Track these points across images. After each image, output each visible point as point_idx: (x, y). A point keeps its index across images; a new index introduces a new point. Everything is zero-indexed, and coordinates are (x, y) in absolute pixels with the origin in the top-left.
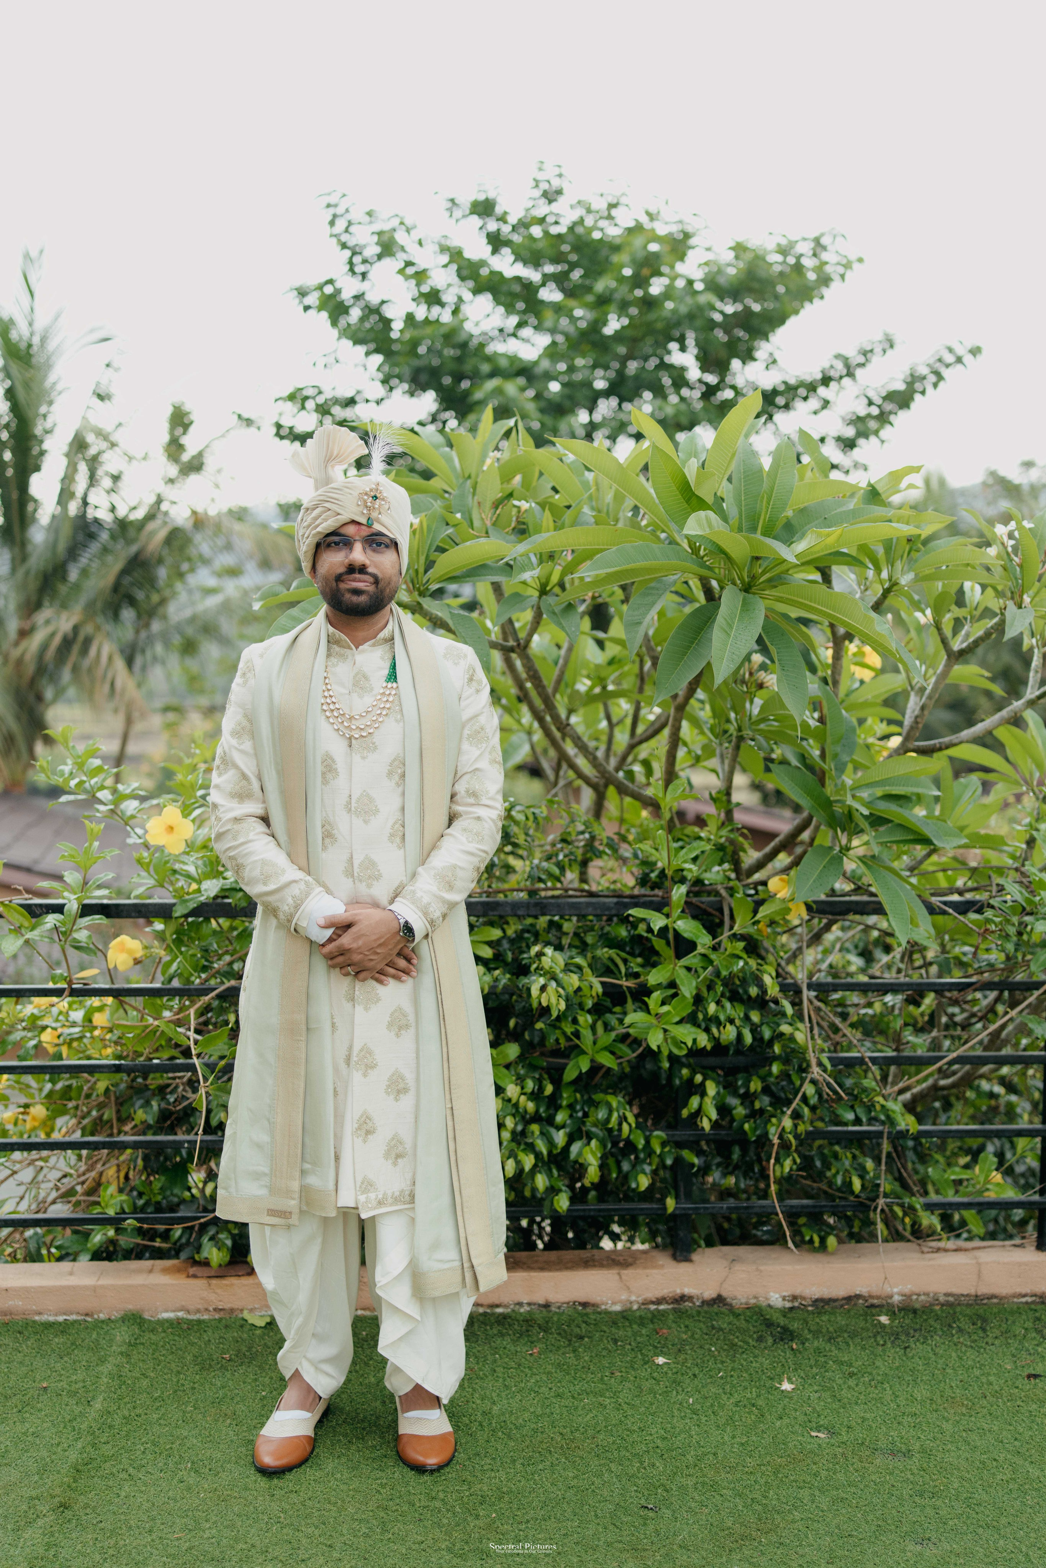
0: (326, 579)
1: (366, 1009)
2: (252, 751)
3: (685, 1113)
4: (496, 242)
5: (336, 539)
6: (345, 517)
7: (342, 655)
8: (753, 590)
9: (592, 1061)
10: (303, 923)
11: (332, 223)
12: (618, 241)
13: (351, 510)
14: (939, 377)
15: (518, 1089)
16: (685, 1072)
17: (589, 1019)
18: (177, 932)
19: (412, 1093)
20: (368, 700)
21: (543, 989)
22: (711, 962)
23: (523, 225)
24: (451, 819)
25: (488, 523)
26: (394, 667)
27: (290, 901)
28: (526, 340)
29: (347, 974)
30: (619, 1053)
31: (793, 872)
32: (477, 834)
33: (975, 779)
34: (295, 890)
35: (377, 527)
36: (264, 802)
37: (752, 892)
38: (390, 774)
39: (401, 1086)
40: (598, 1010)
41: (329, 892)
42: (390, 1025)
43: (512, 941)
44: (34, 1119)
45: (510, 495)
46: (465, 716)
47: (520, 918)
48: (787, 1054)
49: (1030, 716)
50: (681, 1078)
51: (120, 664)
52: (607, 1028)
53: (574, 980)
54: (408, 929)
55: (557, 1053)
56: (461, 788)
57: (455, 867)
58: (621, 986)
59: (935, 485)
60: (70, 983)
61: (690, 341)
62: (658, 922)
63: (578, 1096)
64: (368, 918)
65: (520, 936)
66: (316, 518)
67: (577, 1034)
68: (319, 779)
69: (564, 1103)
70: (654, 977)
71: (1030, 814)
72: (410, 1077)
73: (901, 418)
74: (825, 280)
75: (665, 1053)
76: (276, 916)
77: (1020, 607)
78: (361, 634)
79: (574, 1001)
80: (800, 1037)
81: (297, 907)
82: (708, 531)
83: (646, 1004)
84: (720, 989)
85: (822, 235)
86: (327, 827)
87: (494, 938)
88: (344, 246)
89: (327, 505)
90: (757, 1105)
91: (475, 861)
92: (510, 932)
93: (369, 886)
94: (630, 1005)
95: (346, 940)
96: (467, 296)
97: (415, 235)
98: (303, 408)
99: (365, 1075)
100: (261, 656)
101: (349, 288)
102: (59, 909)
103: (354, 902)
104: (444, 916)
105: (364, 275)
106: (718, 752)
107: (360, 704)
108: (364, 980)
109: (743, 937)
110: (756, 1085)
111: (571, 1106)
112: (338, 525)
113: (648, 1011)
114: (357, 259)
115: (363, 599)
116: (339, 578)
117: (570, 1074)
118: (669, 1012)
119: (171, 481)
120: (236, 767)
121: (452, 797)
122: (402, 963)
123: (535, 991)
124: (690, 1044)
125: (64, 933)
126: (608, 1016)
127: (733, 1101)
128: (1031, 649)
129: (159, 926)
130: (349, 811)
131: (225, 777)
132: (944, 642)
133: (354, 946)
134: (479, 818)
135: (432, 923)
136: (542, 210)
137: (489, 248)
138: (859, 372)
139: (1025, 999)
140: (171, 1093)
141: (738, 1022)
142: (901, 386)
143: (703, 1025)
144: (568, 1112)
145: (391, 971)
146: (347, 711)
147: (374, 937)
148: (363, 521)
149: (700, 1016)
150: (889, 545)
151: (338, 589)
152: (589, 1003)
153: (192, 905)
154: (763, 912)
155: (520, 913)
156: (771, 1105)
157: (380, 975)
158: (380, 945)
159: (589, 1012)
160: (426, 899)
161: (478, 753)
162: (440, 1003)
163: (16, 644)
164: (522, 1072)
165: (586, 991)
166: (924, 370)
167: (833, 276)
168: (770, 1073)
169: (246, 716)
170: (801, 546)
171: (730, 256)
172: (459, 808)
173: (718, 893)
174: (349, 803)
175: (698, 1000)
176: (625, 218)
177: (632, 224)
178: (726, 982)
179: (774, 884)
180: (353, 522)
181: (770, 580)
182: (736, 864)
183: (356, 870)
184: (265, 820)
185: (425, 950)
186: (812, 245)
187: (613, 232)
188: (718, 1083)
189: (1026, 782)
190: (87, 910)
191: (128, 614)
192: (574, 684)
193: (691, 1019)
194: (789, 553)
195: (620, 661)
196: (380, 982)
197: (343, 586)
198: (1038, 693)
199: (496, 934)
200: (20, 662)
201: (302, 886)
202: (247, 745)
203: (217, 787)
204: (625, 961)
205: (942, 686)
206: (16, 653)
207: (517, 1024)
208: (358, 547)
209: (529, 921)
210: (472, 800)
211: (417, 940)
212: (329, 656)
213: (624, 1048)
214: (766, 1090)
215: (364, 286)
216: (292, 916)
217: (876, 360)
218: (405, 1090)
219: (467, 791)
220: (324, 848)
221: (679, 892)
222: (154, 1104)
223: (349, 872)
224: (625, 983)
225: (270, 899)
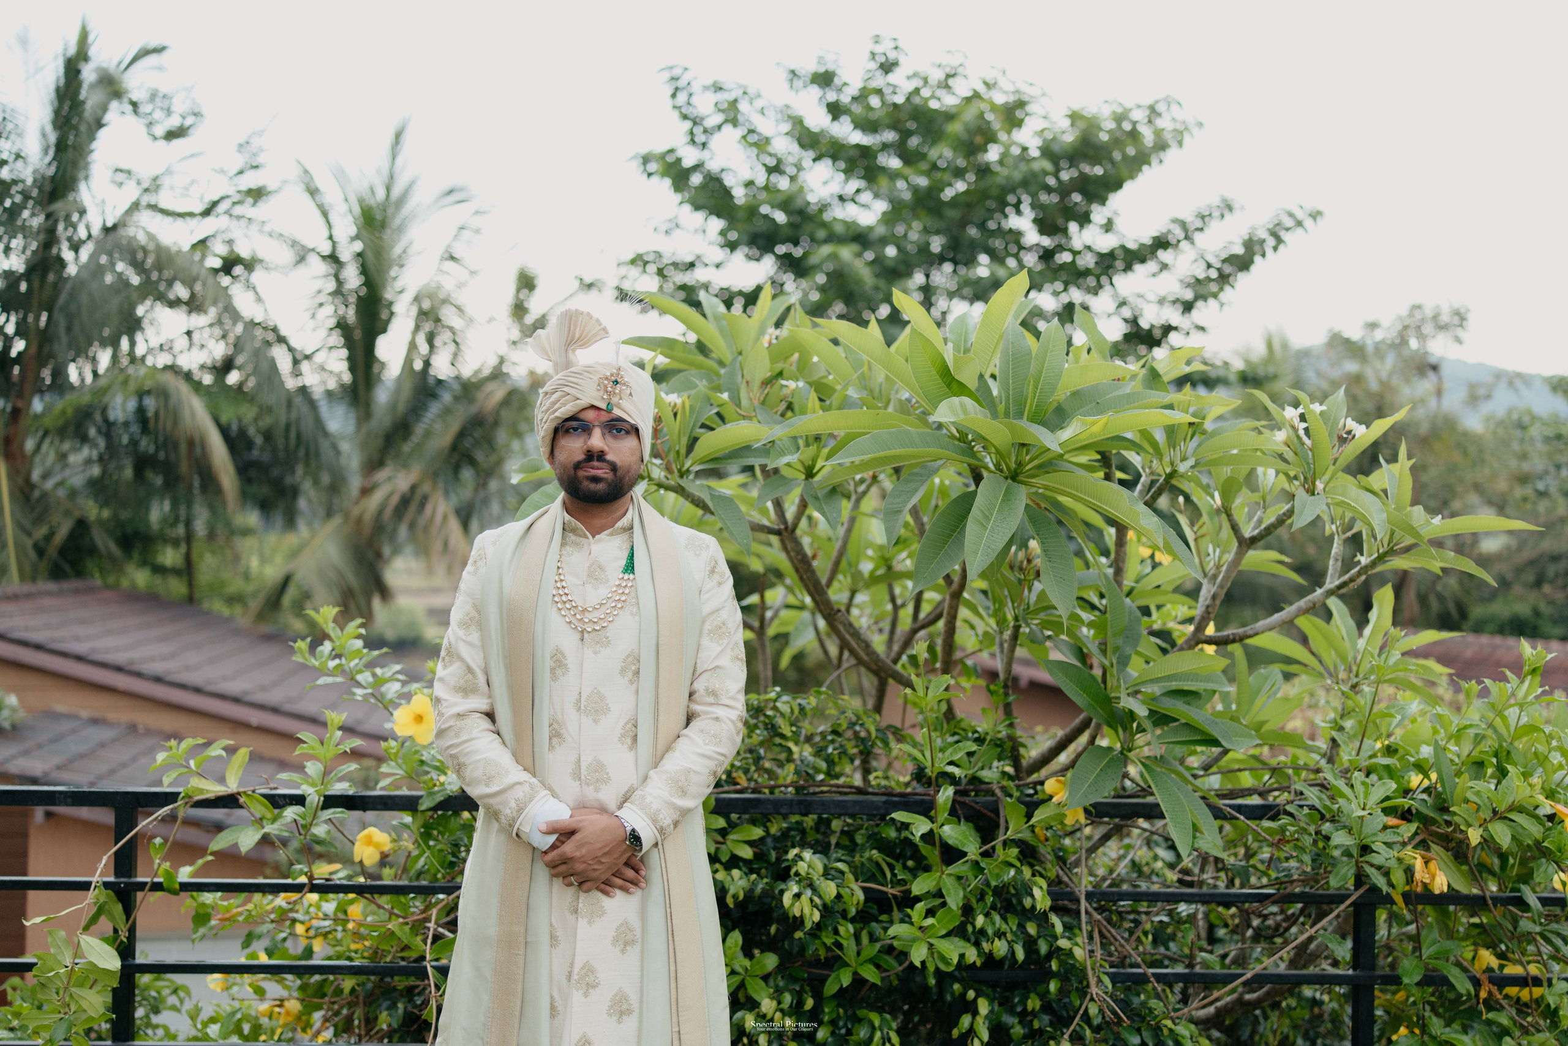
0: (564, 467)
1: (590, 923)
2: (479, 644)
3: (955, 1033)
4: (835, 110)
5: (574, 424)
6: (585, 401)
7: (578, 544)
8: (1021, 478)
9: (855, 973)
10: (526, 829)
11: (674, 96)
12: (954, 110)
13: (590, 395)
14: (1279, 240)
15: (775, 1003)
16: (957, 987)
17: (851, 928)
18: (425, 826)
19: (634, 1017)
20: (603, 592)
21: (798, 896)
22: (981, 870)
23: (862, 97)
24: (689, 719)
25: (756, 403)
26: (631, 557)
27: (513, 804)
28: (865, 206)
29: (570, 885)
30: (884, 966)
31: (1069, 774)
32: (715, 736)
33: (1276, 669)
34: (519, 793)
35: (617, 412)
36: (490, 697)
37: (1031, 791)
38: (623, 671)
39: (625, 1007)
40: (863, 918)
41: (554, 795)
42: (616, 940)
43: (776, 839)
44: (288, 1013)
45: (780, 374)
46: (707, 610)
47: (785, 817)
48: (1067, 971)
49: (1334, 603)
50: (953, 994)
51: (454, 525)
52: (873, 939)
53: (830, 889)
54: (635, 838)
55: (817, 963)
56: (700, 685)
57: (689, 771)
58: (886, 893)
59: (1277, 347)
60: (311, 878)
61: (1025, 207)
62: (920, 827)
63: (841, 1011)
64: (593, 825)
65: (785, 834)
66: (554, 403)
67: (839, 946)
68: (548, 675)
69: (826, 1018)
70: (919, 887)
71: (1335, 709)
72: (634, 998)
73: (1242, 280)
74: (1161, 146)
75: (931, 968)
76: (497, 819)
77: (1312, 493)
78: (598, 522)
79: (831, 912)
80: (1079, 953)
81: (520, 811)
82: (962, 417)
83: (909, 917)
84: (989, 899)
85: (1157, 102)
86: (556, 726)
87: (755, 837)
88: (685, 117)
89: (566, 389)
90: (1036, 1025)
91: (712, 764)
92: (774, 830)
93: (597, 790)
94: (896, 915)
95: (569, 848)
96: (807, 163)
97: (759, 104)
98: (644, 271)
99: (586, 995)
100: (494, 543)
101: (689, 157)
102: (300, 800)
103: (580, 806)
104: (676, 824)
105: (704, 145)
106: (997, 640)
107: (592, 596)
108: (588, 891)
109: (1020, 843)
110: (1034, 1003)
111: (833, 1022)
112: (576, 409)
113: (912, 924)
114: (698, 130)
115: (601, 487)
116: (578, 466)
117: (831, 988)
118: (933, 925)
119: (514, 343)
120: (461, 659)
121: (691, 695)
122: (630, 873)
123: (787, 899)
124: (955, 961)
125: (304, 827)
126: (874, 924)
127: (1010, 1020)
128: (1332, 536)
129: (407, 818)
130: (579, 709)
131: (449, 670)
132: (1235, 528)
133: (577, 854)
134: (717, 719)
135: (661, 831)
136: (879, 81)
137: (830, 117)
138: (1198, 237)
139: (1332, 911)
140: (419, 994)
141: (1009, 936)
142: (1239, 250)
143: (973, 939)
144: (831, 1028)
145: (619, 881)
146: (580, 603)
147: (599, 845)
148: (603, 406)
149: (970, 928)
150: (1171, 431)
151: (576, 477)
152: (853, 912)
153: (439, 798)
154: (1039, 815)
155: (783, 811)
156: (1051, 1024)
157: (605, 886)
158: (605, 854)
159: (853, 920)
160: (655, 807)
161: (719, 649)
162: (669, 917)
163: (357, 503)
164: (781, 984)
165: (846, 898)
166: (1263, 234)
167: (1170, 142)
168: (1048, 991)
169: (475, 606)
170: (1066, 434)
171: (1066, 123)
172: (696, 707)
173: (993, 794)
174: (579, 701)
175: (968, 911)
176: (962, 88)
177: (969, 94)
178: (998, 892)
179: (1050, 786)
180: (593, 407)
181: (1039, 467)
182: (1016, 760)
183: (584, 773)
184: (490, 716)
185: (655, 859)
186: (1147, 112)
187: (949, 101)
188: (991, 1001)
189: (1331, 675)
190: (331, 801)
191: (467, 474)
192: (857, 563)
193: (959, 932)
194: (1052, 441)
195: (905, 541)
196: (606, 893)
197: (581, 473)
198: (1337, 583)
199: (757, 833)
200: (359, 520)
201: (526, 788)
202: (475, 637)
203: (441, 679)
204: (892, 867)
205: (1233, 575)
206: (356, 511)
207: (778, 930)
208: (597, 433)
209: (795, 818)
210: (711, 700)
211: (645, 849)
212: (563, 544)
213: (890, 961)
214: (1047, 1007)
215: (705, 155)
216: (514, 820)
217: (1214, 225)
218: (629, 1012)
219: (707, 690)
220: (551, 747)
221: (946, 794)
222: (400, 1006)
223: (577, 776)
224: (890, 891)
225: (492, 801)
